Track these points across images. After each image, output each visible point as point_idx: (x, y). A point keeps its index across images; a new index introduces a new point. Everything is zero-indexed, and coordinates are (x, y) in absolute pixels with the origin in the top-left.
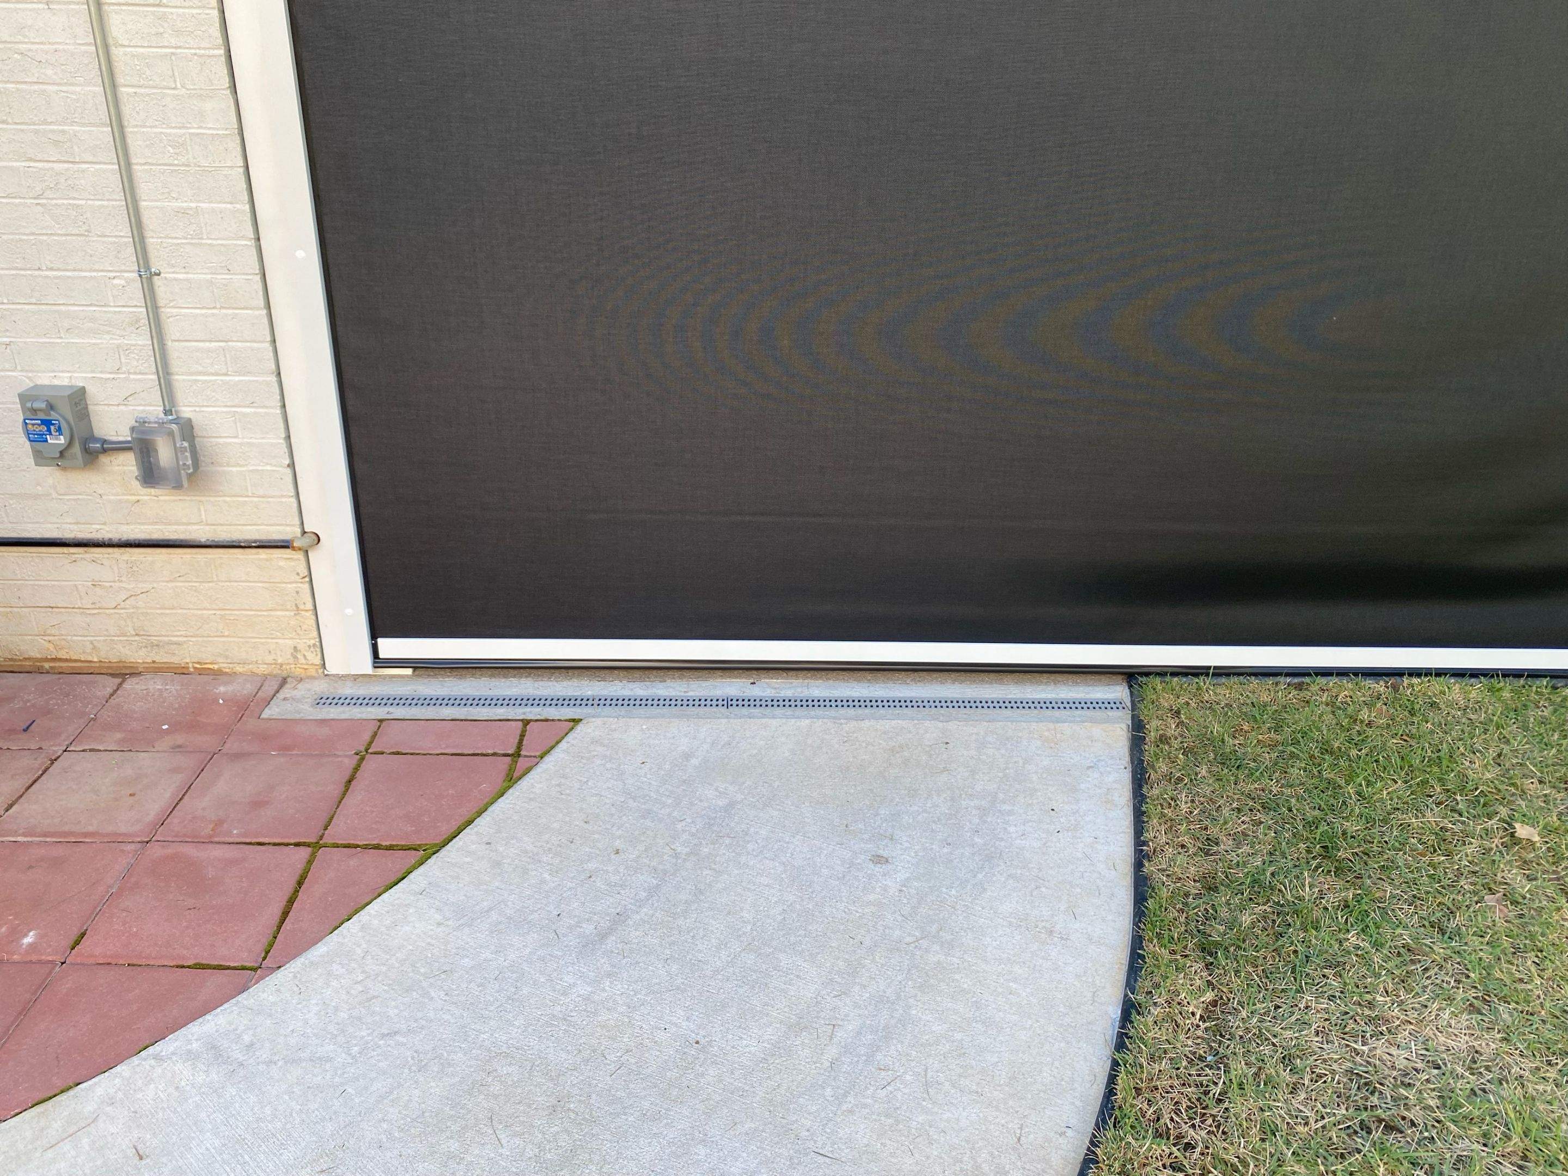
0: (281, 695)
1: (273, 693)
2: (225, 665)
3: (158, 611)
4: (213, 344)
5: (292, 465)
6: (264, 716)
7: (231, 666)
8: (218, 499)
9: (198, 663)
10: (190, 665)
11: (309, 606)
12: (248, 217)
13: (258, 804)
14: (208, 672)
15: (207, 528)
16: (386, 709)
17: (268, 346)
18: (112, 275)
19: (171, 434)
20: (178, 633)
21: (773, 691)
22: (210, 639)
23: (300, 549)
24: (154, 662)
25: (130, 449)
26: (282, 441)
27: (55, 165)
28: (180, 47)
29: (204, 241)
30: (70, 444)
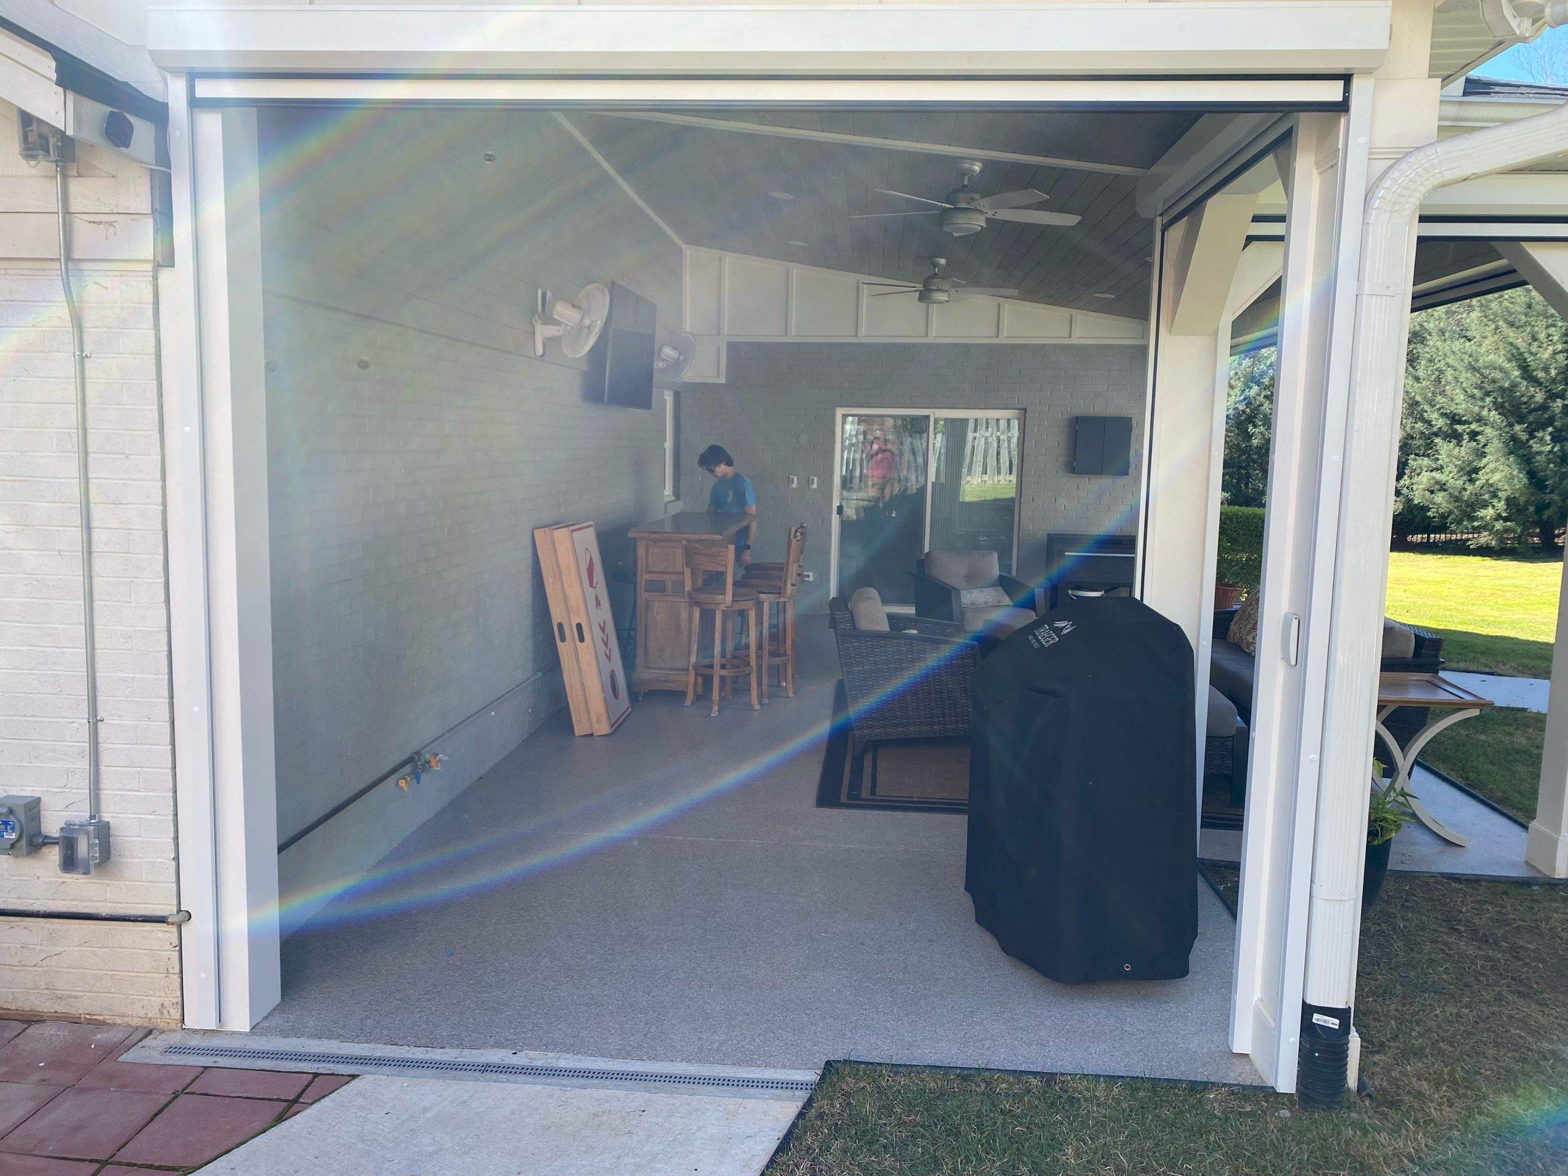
0: (140, 1044)
1: (136, 1041)
2: (108, 1017)
3: (65, 970)
4: (133, 769)
5: (177, 859)
6: (120, 1059)
7: (112, 1017)
8: (120, 882)
9: (88, 1014)
10: (82, 1016)
11: (177, 970)
12: (166, 683)
13: (78, 1128)
14: (95, 1022)
15: (110, 905)
16: (214, 1059)
17: (169, 772)
18: (71, 720)
19: (88, 833)
20: (77, 989)
21: (528, 1061)
22: (100, 995)
23: (173, 924)
24: (56, 1012)
25: (57, 843)
26: (172, 841)
27: (47, 649)
28: (137, 578)
29: (135, 699)
30: (18, 840)
